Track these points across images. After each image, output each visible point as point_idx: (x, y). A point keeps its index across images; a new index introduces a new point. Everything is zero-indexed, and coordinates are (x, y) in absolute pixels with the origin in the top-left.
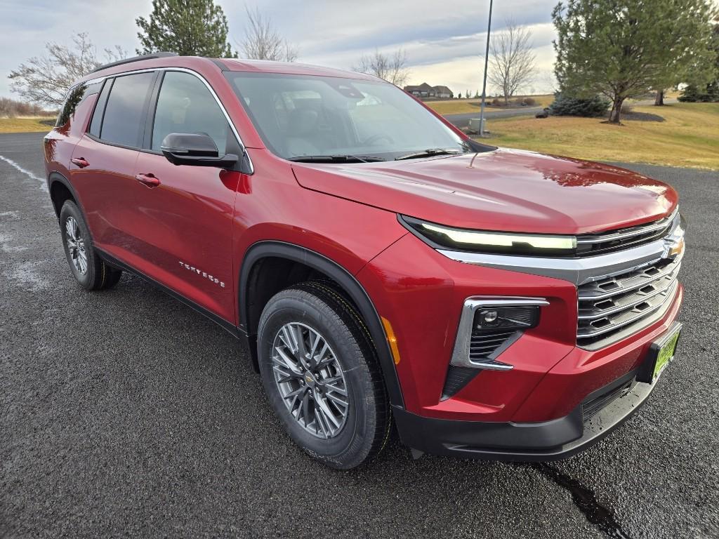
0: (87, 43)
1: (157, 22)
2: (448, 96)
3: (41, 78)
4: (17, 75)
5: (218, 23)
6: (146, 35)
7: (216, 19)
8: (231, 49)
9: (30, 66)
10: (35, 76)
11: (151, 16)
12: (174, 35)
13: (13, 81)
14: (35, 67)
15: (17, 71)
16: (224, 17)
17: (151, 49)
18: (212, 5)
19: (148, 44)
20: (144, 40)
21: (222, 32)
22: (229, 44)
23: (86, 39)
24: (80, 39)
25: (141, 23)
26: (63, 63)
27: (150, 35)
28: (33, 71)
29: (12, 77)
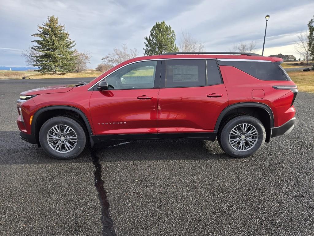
0: (126, 47)
1: (151, 38)
2: (293, 60)
3: (110, 59)
4: (104, 59)
5: (172, 37)
6: (147, 43)
7: (172, 35)
8: (176, 46)
9: (108, 56)
10: (109, 59)
11: (149, 36)
12: (156, 42)
13: (103, 61)
14: (110, 56)
15: (104, 57)
16: (175, 34)
17: (148, 48)
18: (171, 30)
19: (147, 46)
20: (146, 45)
21: (173, 40)
22: (175, 44)
23: (126, 46)
24: (124, 46)
25: (146, 39)
26: (117, 54)
27: (148, 43)
28: (109, 57)
29: (103, 59)
